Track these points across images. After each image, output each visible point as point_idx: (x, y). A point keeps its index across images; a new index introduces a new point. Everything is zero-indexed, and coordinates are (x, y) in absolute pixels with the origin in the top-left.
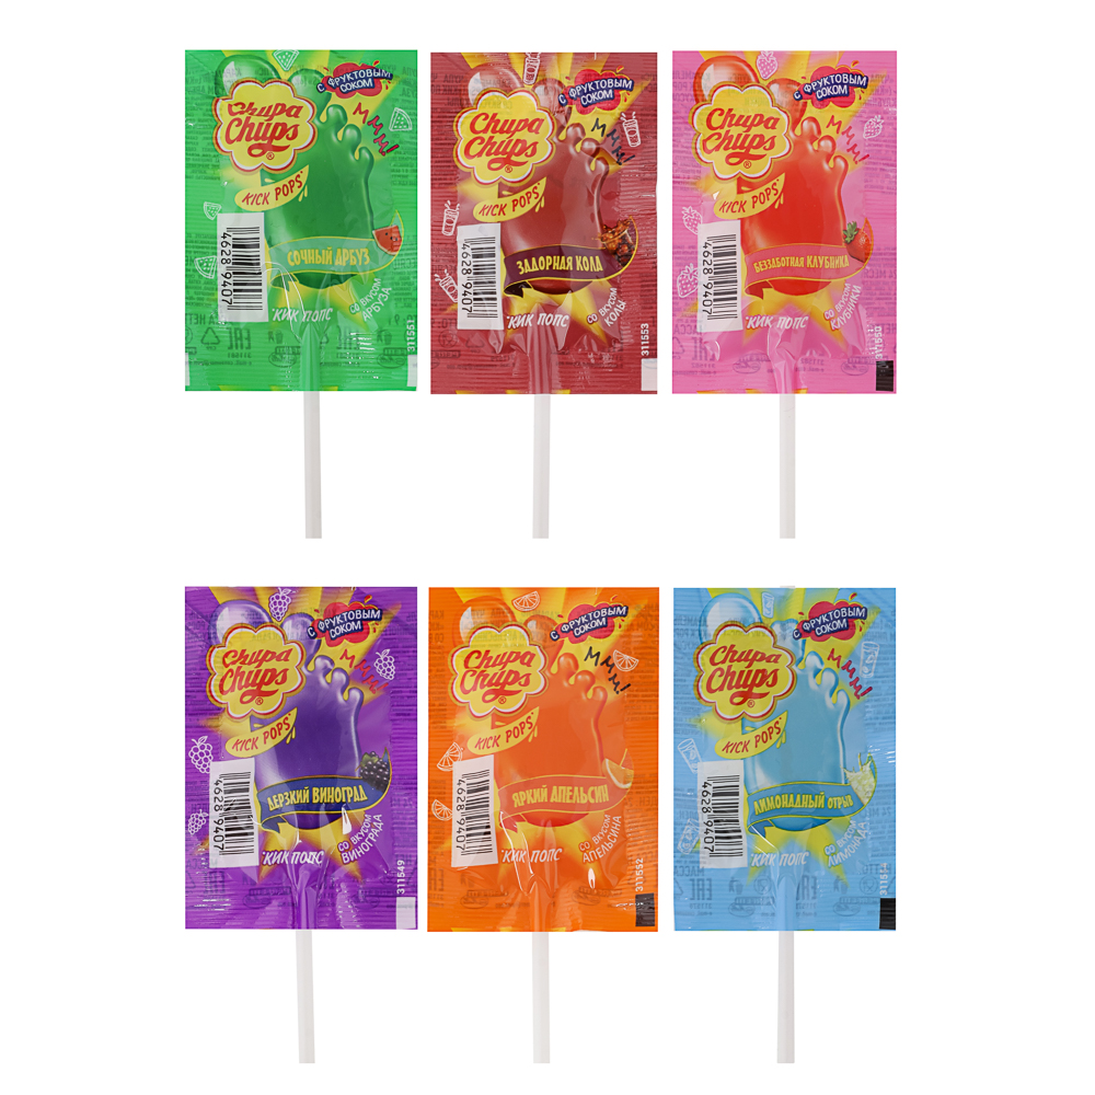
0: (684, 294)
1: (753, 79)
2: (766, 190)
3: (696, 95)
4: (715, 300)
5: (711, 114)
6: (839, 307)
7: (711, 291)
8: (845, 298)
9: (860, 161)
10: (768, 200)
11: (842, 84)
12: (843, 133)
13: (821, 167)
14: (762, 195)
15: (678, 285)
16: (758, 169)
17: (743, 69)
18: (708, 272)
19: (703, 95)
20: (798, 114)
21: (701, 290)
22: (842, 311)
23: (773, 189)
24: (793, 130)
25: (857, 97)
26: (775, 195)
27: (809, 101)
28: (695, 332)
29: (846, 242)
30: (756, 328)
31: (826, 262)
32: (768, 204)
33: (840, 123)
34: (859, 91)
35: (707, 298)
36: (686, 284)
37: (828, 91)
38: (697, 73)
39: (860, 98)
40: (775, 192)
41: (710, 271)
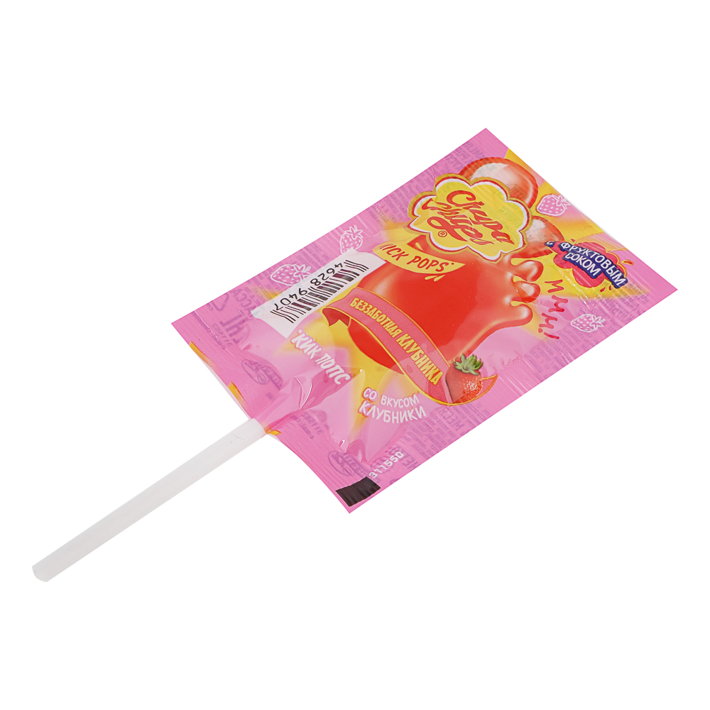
0: (276, 279)
1: (528, 201)
2: (433, 261)
3: (466, 169)
4: (294, 304)
5: (461, 192)
6: (386, 400)
7: (300, 297)
8: (402, 403)
9: (545, 334)
10: (427, 268)
11: (598, 266)
12: (554, 297)
13: (504, 294)
14: (426, 261)
15: (280, 268)
16: (448, 243)
17: (527, 188)
18: (315, 283)
19: (471, 174)
20: (532, 252)
21: (294, 290)
22: (386, 407)
23: (441, 265)
24: (513, 257)
25: (600, 287)
26: (437, 270)
27: (554, 254)
28: (249, 310)
29: (454, 365)
30: (299, 349)
31: (417, 354)
32: (423, 271)
33: (561, 289)
34: (608, 284)
35: (290, 299)
36: (288, 274)
37: (579, 259)
38: (487, 159)
39: (602, 290)
40: (440, 268)
41: (317, 283)
